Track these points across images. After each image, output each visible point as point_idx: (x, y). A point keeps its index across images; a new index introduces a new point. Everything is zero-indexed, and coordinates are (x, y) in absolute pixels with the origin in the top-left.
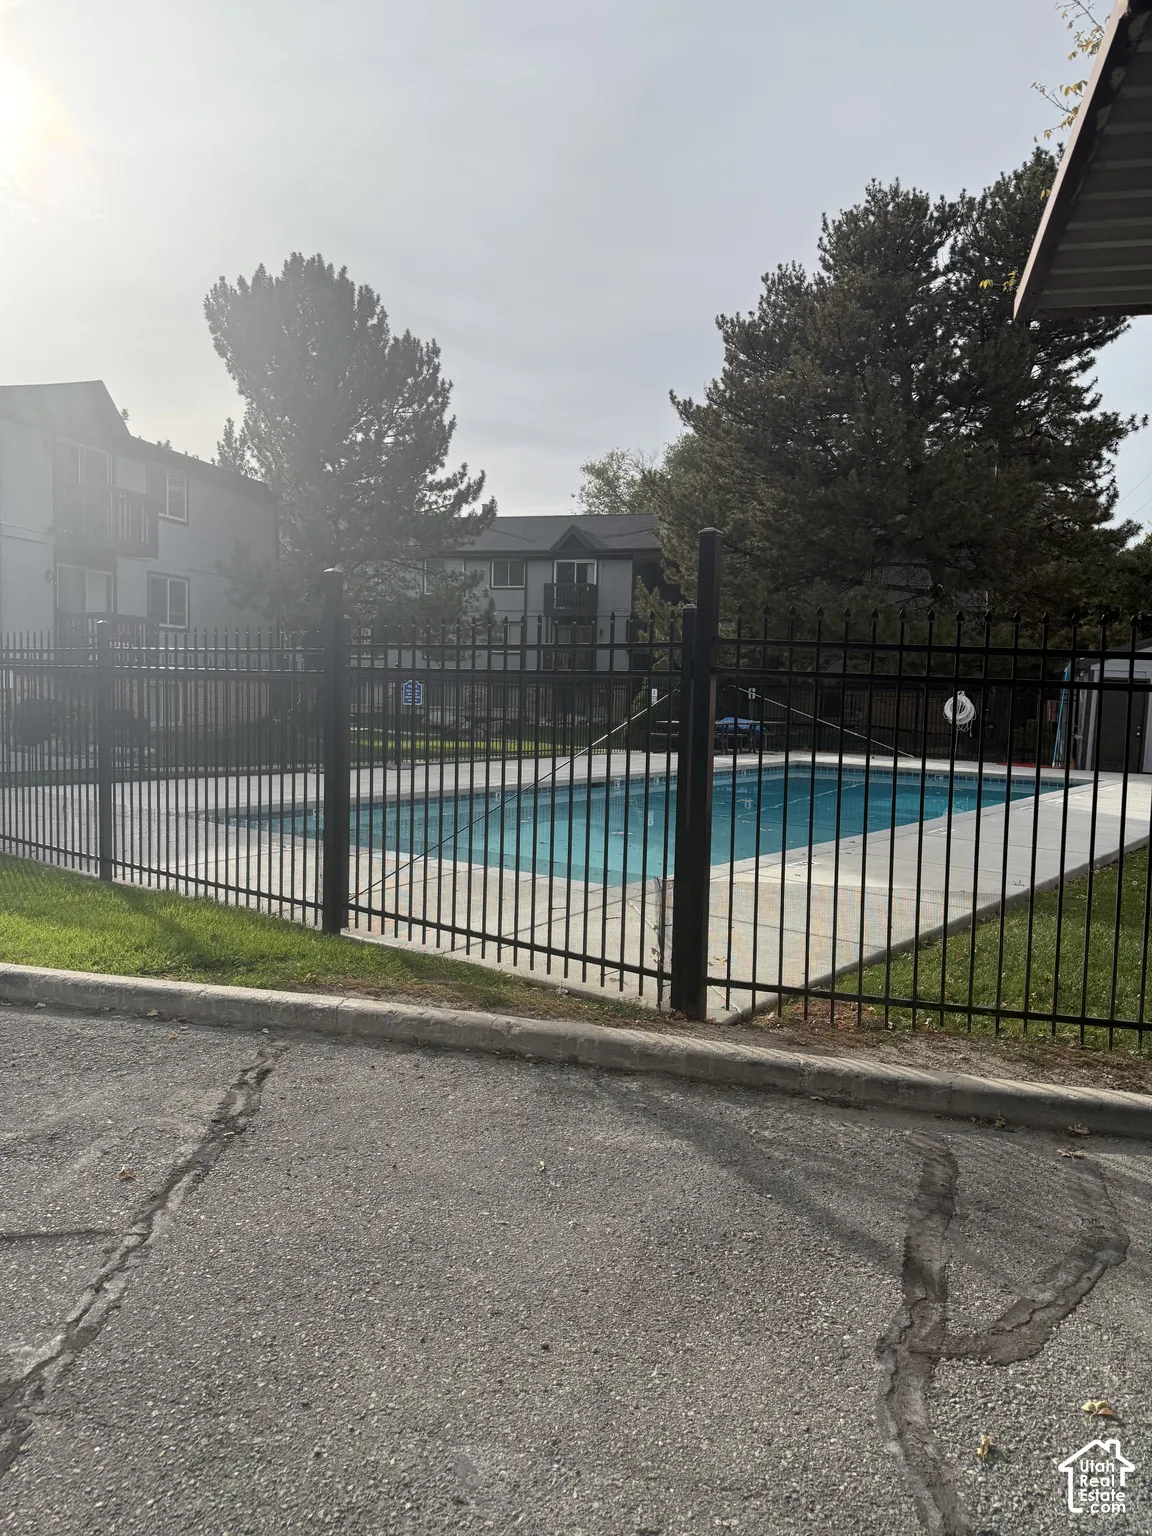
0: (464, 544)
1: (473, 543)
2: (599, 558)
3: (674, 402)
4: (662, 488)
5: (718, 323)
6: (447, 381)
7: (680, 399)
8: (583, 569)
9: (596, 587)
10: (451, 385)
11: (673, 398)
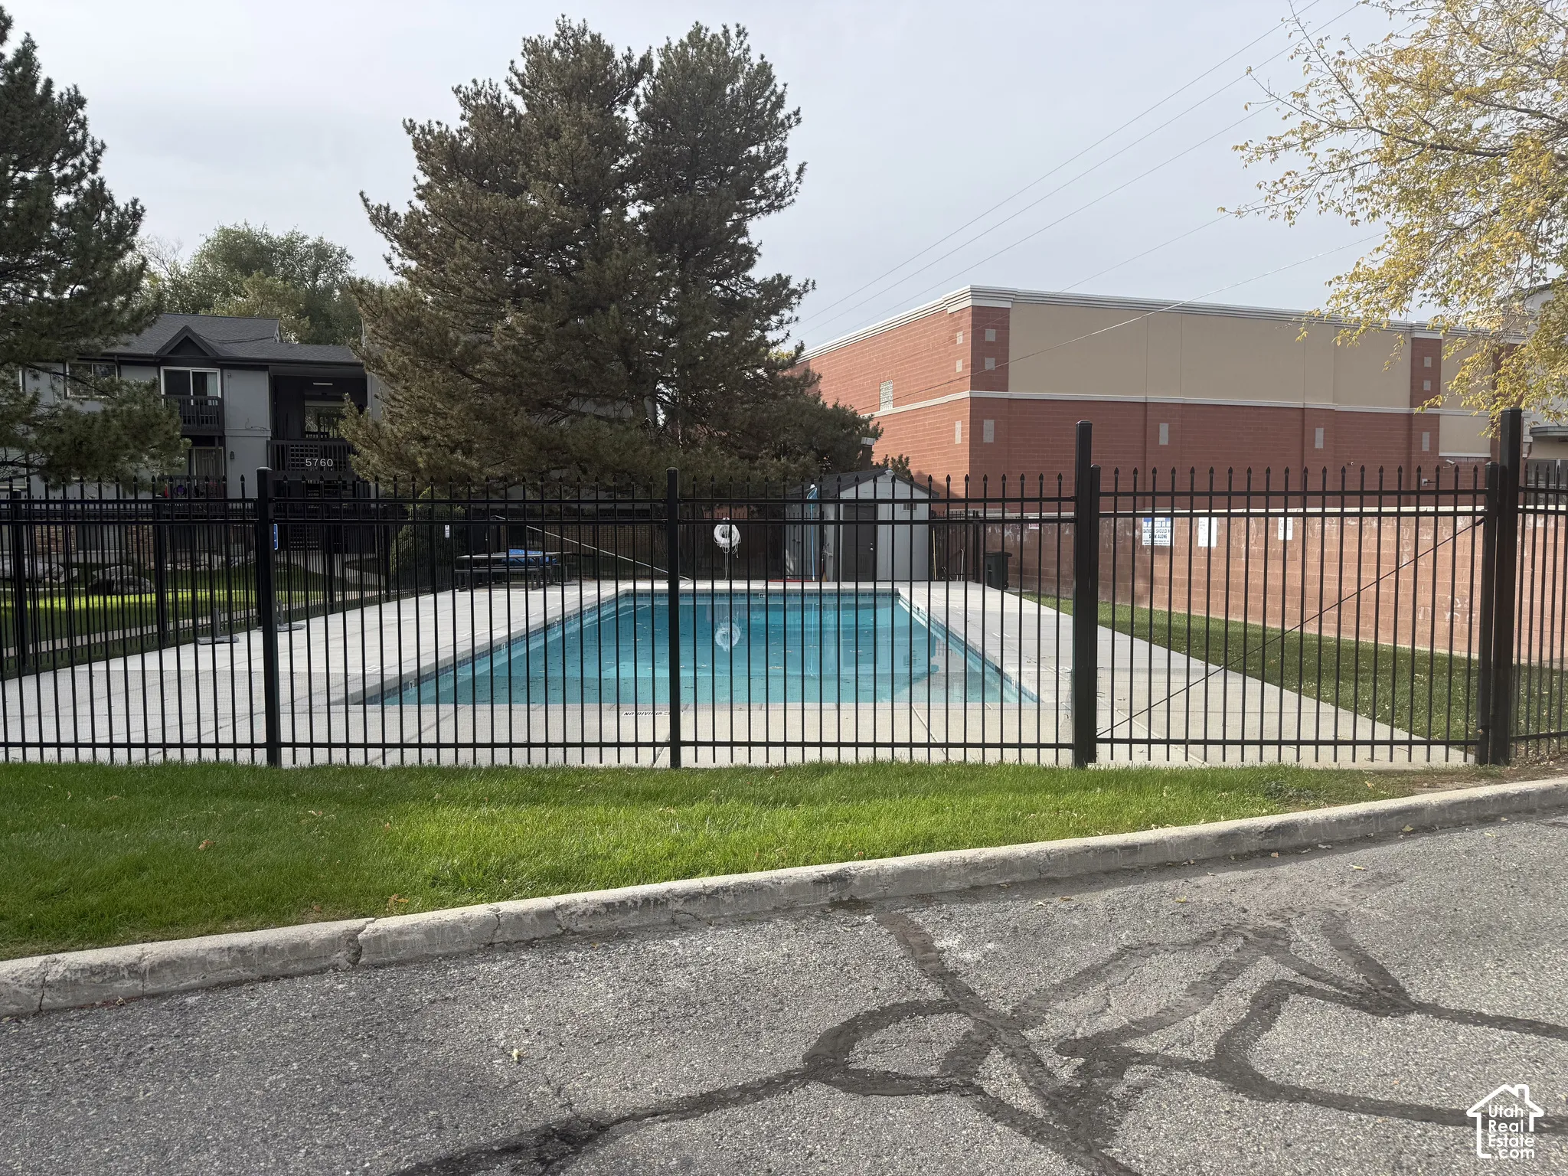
0: (114, 344)
1: (127, 344)
2: (222, 367)
3: (367, 205)
4: (371, 298)
5: (406, 127)
6: (98, 140)
7: (374, 202)
8: (201, 380)
9: (221, 401)
10: (104, 146)
11: (365, 201)
